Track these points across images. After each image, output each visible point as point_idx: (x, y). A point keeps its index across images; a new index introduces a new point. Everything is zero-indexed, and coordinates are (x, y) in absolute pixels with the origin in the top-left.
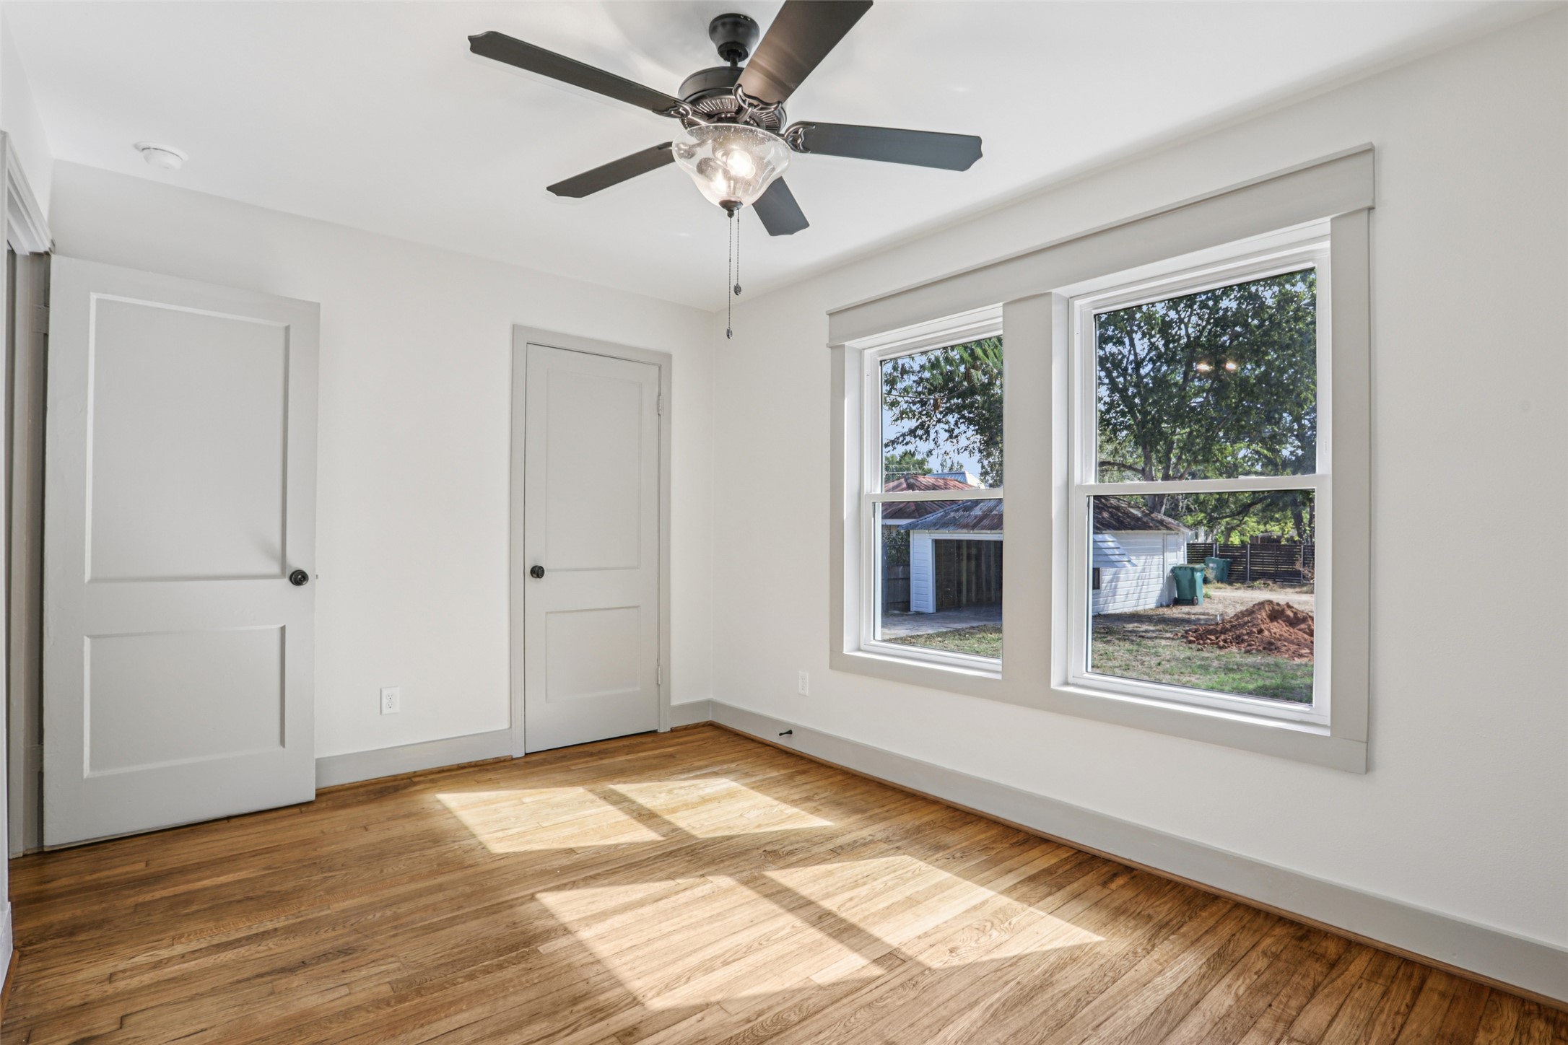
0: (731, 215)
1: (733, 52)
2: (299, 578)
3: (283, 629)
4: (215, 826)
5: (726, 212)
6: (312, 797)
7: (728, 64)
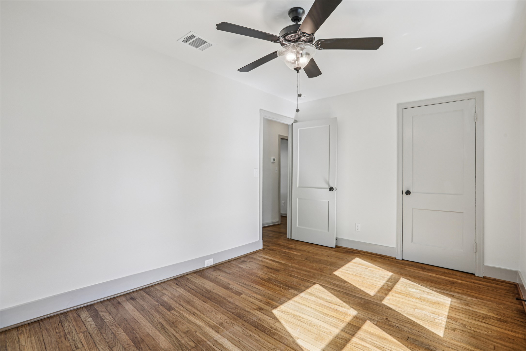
0: (298, 72)
1: (296, 19)
2: (331, 189)
3: (329, 201)
4: (312, 245)
5: (296, 71)
6: (334, 246)
7: (295, 23)
